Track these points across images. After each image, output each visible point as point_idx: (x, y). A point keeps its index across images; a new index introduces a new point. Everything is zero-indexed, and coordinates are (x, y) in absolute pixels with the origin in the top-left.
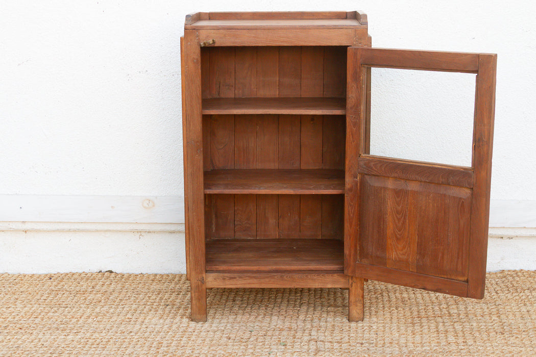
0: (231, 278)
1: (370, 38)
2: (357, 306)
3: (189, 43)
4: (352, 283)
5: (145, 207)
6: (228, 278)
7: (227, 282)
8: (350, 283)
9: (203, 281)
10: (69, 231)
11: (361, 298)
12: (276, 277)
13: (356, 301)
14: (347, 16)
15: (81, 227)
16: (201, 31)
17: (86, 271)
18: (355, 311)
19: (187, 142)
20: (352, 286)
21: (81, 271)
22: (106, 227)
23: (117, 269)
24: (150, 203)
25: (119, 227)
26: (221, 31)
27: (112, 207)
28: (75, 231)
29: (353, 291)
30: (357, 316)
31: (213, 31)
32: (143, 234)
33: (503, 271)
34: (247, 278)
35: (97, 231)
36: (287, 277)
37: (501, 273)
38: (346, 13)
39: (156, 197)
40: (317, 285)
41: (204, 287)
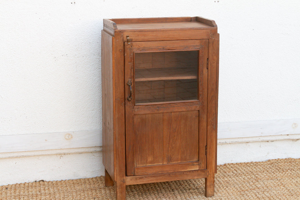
0: (141, 178)
1: (219, 34)
2: (211, 188)
3: (117, 40)
4: (208, 175)
5: (66, 139)
6: (138, 179)
7: (138, 181)
8: (207, 175)
9: (124, 182)
10: (17, 157)
11: (213, 183)
12: (166, 175)
13: (210, 185)
14: (191, 20)
15: (25, 154)
16: (124, 33)
17: (27, 182)
18: (210, 191)
19: (116, 99)
20: (208, 177)
21: (23, 182)
22: (40, 153)
23: (47, 179)
24: (69, 136)
25: (49, 153)
26: (136, 33)
27: (46, 140)
28: (20, 157)
29: (209, 180)
30: (211, 194)
31: (131, 33)
32: (62, 155)
33: (269, 160)
34: (150, 177)
35: (34, 156)
36: (172, 175)
37: (268, 161)
38: (191, 18)
39: (73, 132)
40: (189, 178)
41: (125, 185)
